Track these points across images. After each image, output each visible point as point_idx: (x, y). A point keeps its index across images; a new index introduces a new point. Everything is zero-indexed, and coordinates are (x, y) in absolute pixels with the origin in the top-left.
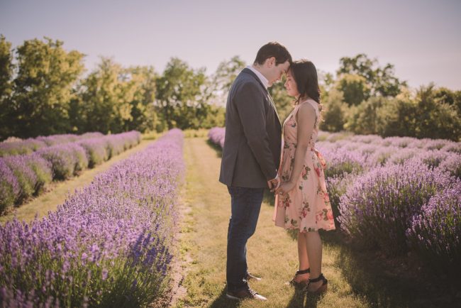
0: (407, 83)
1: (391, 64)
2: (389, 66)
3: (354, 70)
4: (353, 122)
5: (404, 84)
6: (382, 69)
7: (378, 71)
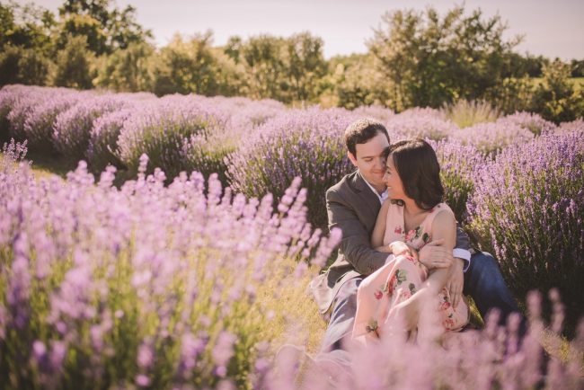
0: (152, 33)
1: (133, 6)
2: (130, 9)
3: (84, 9)
4: (105, 77)
5: (149, 34)
6: (121, 11)
7: (115, 13)
